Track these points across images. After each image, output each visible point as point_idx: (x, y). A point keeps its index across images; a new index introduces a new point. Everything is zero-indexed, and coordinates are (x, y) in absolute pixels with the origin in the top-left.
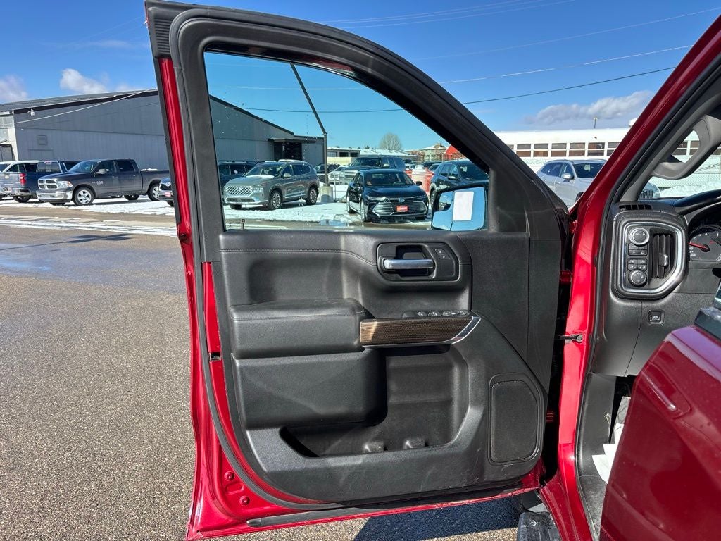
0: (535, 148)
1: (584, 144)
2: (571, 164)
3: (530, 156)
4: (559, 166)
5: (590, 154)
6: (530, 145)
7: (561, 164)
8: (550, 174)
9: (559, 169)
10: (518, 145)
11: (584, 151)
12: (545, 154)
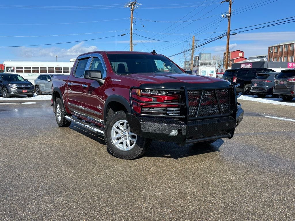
0: (33, 69)
1: (54, 68)
2: (50, 75)
3: (31, 72)
4: (45, 76)
5: (56, 72)
6: (30, 67)
7: (46, 75)
8: (42, 79)
9: (45, 77)
10: (25, 67)
11: (54, 71)
12: (38, 72)
